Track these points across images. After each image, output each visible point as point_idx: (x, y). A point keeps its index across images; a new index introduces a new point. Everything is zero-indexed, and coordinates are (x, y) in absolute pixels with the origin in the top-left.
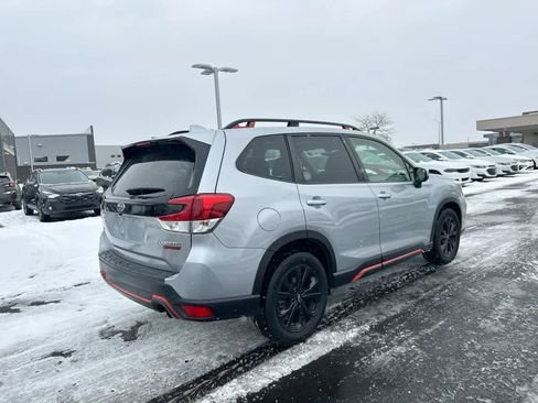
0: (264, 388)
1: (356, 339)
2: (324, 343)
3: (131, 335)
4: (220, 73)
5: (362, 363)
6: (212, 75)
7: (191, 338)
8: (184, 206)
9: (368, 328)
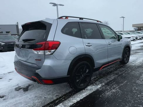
0: (71, 106)
1: (100, 88)
2: (90, 90)
3: (26, 89)
4: (58, 6)
5: (102, 96)
6: (56, 6)
7: (47, 90)
8: (42, 45)
9: (104, 84)
